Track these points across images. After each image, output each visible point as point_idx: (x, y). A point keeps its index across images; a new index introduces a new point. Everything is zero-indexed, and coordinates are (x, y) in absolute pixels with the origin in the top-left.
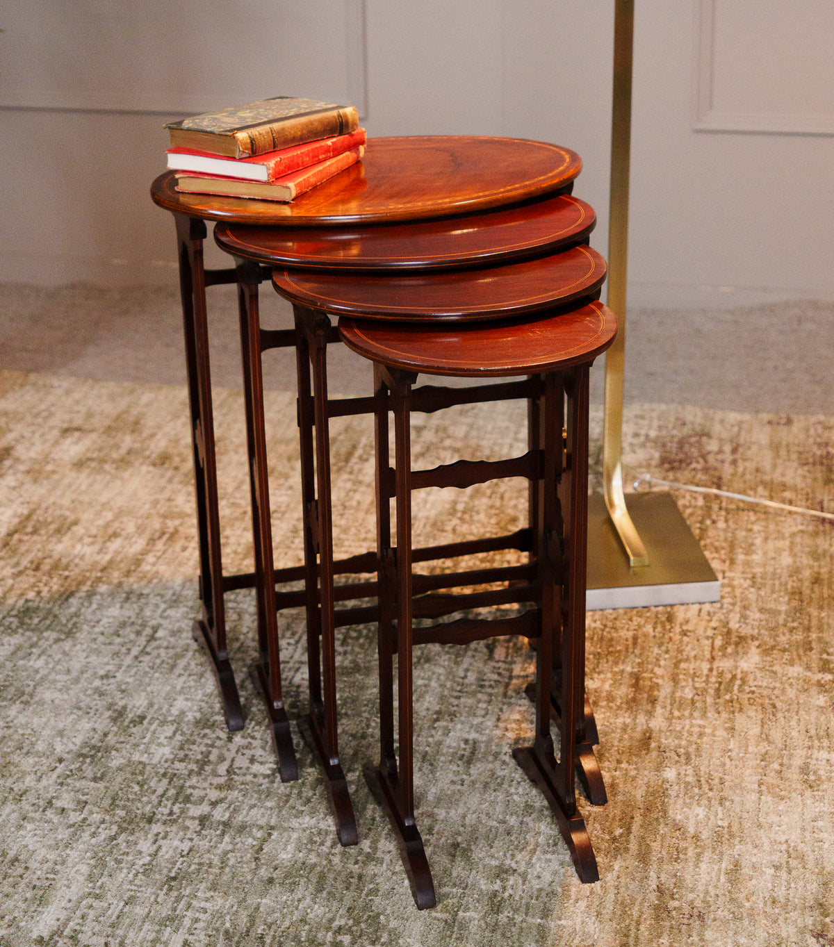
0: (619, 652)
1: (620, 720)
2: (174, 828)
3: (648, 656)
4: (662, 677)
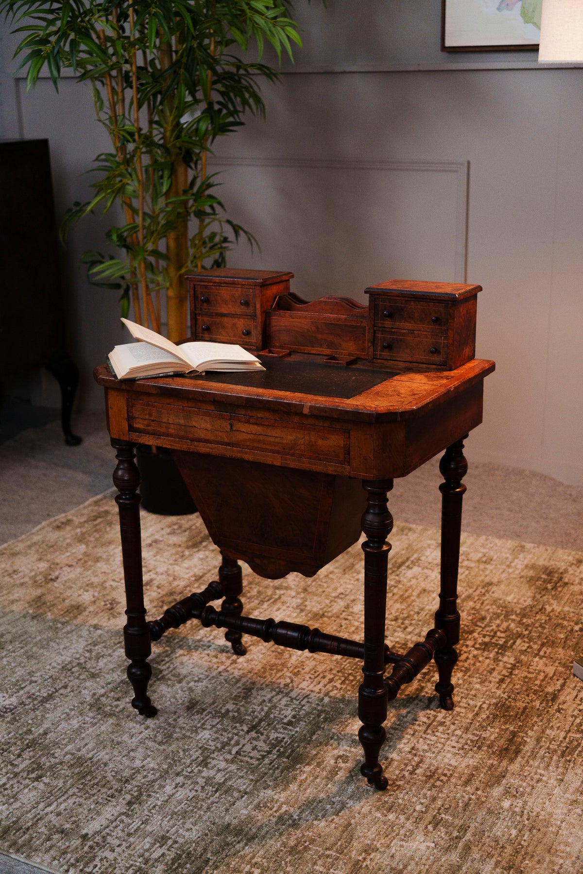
0: (512, 715)
1: (491, 761)
2: (189, 782)
3: (528, 722)
4: (531, 737)
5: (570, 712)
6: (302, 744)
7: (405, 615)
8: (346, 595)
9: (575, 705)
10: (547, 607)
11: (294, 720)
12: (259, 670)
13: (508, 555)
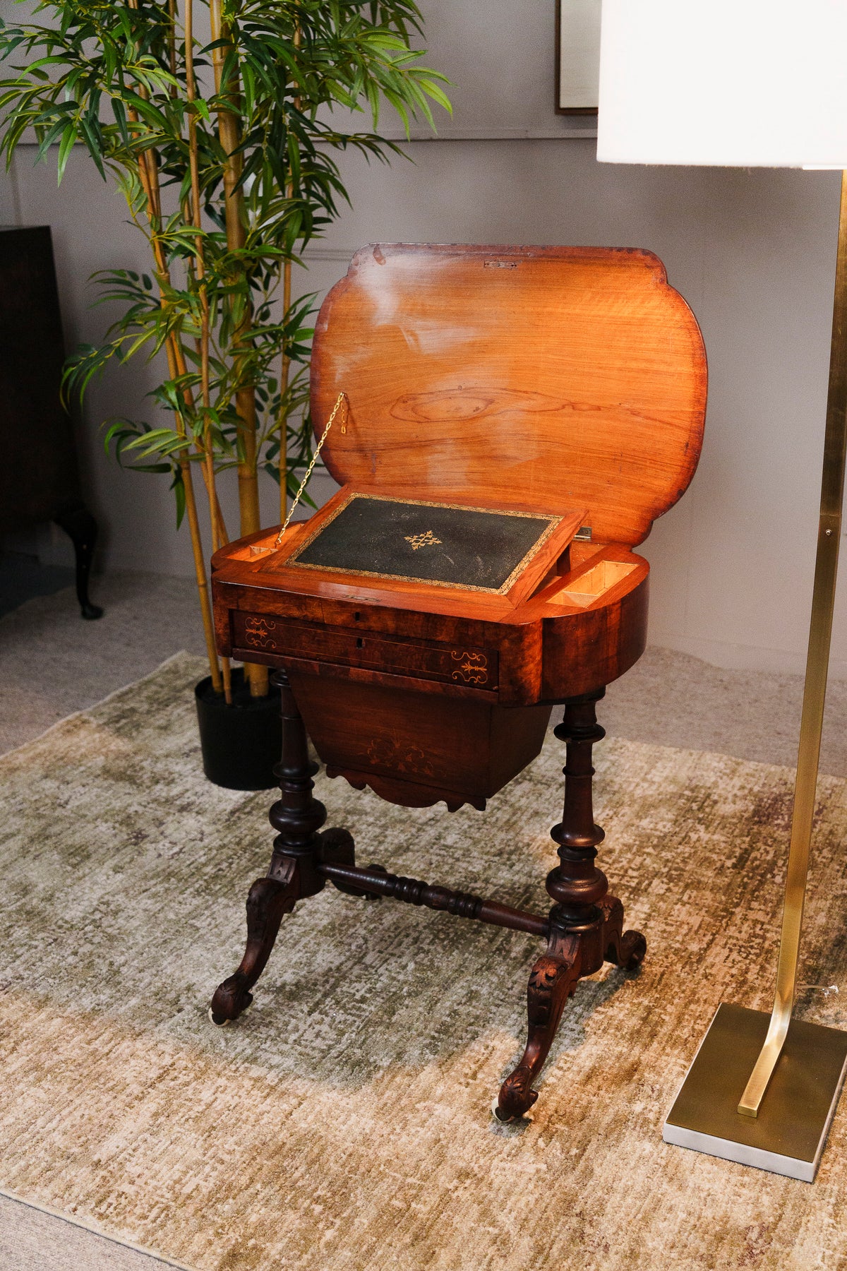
0: (647, 984)
2: (233, 1085)
3: (666, 993)
4: (670, 1014)
5: (719, 978)
6: (380, 1028)
7: (512, 848)
8: (438, 821)
9: (726, 969)
10: (692, 834)
11: (368, 995)
12: (325, 927)
13: (643, 764)
